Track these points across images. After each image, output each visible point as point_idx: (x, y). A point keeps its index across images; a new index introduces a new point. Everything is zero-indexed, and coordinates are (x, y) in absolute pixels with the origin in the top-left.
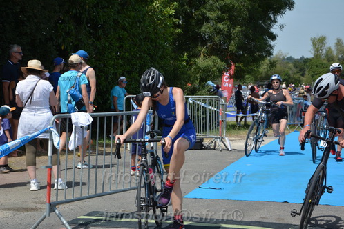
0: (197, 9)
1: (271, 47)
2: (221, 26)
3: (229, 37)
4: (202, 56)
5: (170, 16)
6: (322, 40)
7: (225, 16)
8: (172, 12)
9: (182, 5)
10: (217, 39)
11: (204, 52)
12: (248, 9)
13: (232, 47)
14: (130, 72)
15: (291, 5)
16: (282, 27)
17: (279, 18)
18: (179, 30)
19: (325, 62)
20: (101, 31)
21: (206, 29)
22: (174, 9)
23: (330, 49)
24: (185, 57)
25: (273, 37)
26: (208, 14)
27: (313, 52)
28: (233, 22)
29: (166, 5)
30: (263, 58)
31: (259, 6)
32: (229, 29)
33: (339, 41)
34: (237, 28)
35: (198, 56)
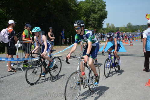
1: (103, 26)
2: (93, 22)
3: (95, 24)
7: (94, 20)
8: (85, 19)
12: (99, 18)
17: (104, 20)
21: (91, 22)
25: (103, 24)
26: (92, 20)
28: (96, 21)
31: (101, 18)
35: (89, 28)
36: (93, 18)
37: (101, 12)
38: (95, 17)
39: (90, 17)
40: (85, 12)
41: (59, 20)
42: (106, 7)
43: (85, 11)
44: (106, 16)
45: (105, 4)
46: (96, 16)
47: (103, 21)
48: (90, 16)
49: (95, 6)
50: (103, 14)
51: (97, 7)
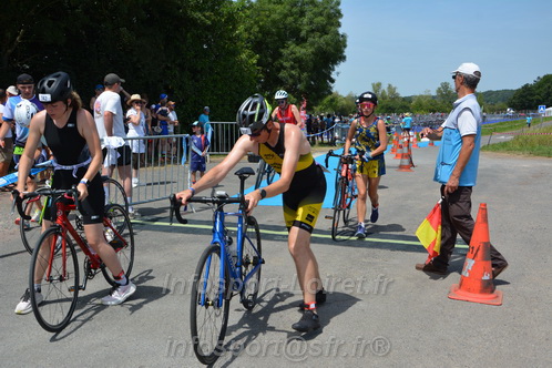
0: (275, 59)
2: (293, 72)
7: (297, 65)
8: (255, 61)
9: (262, 56)
10: (291, 81)
14: (223, 105)
15: (343, 58)
20: (199, 76)
21: (283, 74)
25: (333, 81)
26: (285, 64)
28: (302, 70)
29: (251, 57)
30: (325, 96)
34: (305, 74)
36: (294, 60)
37: (320, 37)
38: (298, 55)
39: (281, 55)
40: (260, 35)
41: (135, 59)
42: (340, 20)
43: (260, 32)
45: (340, 7)
46: (303, 51)
48: (281, 50)
49: (302, 14)
50: (328, 44)
51: (305, 20)
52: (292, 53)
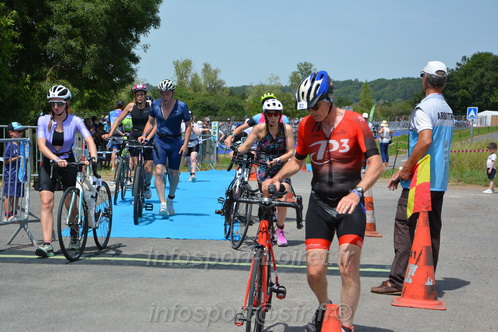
0: (40, 20)
1: (133, 71)
2: (72, 43)
3: (81, 57)
4: (48, 79)
5: (9, 27)
6: (187, 65)
7: (78, 31)
8: (10, 22)
9: (21, 14)
10: (67, 59)
11: (50, 75)
12: (105, 24)
13: (87, 69)
15: (156, 22)
16: (146, 47)
17: (142, 37)
18: (20, 46)
19: (191, 92)
21: (53, 45)
22: (12, 19)
23: (196, 75)
24: (28, 80)
25: (136, 60)
26: (55, 28)
27: (176, 79)
28: (88, 40)
30: (122, 85)
31: (118, 21)
32: (83, 47)
33: (207, 67)
34: (93, 47)
35: (43, 79)
36: (72, 22)
38: (80, 13)
39: (48, 12)
44: (155, 11)
46: (89, 6)
47: (137, 41)
48: (52, 4)
52: (69, 9)
